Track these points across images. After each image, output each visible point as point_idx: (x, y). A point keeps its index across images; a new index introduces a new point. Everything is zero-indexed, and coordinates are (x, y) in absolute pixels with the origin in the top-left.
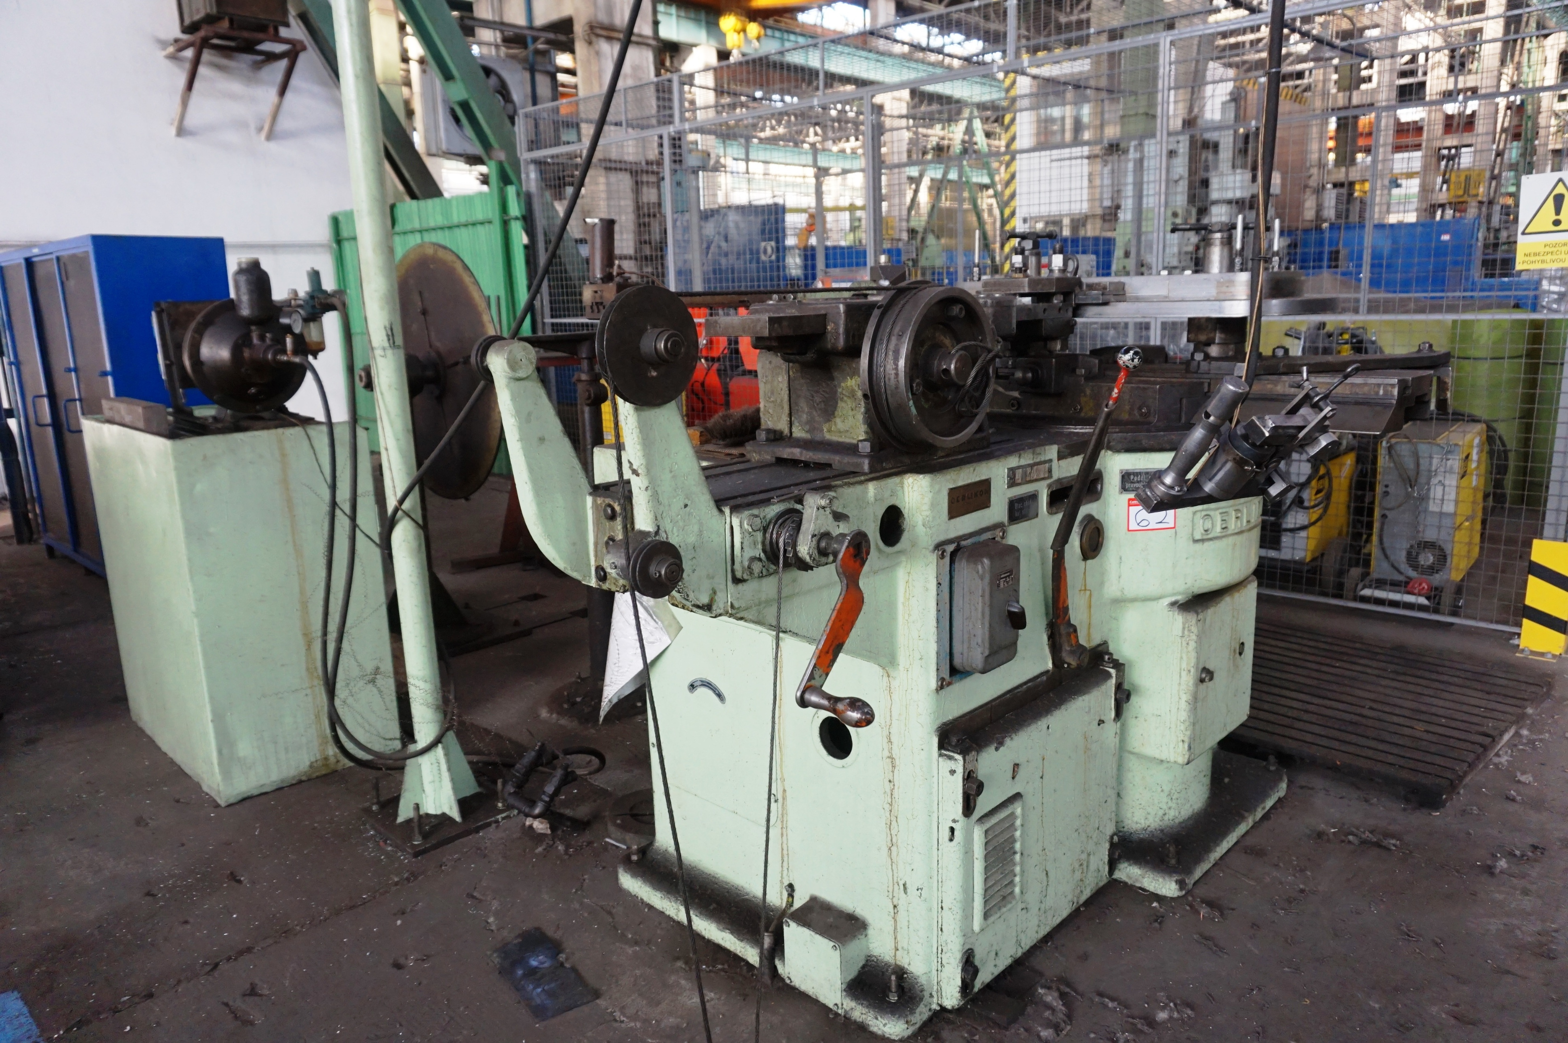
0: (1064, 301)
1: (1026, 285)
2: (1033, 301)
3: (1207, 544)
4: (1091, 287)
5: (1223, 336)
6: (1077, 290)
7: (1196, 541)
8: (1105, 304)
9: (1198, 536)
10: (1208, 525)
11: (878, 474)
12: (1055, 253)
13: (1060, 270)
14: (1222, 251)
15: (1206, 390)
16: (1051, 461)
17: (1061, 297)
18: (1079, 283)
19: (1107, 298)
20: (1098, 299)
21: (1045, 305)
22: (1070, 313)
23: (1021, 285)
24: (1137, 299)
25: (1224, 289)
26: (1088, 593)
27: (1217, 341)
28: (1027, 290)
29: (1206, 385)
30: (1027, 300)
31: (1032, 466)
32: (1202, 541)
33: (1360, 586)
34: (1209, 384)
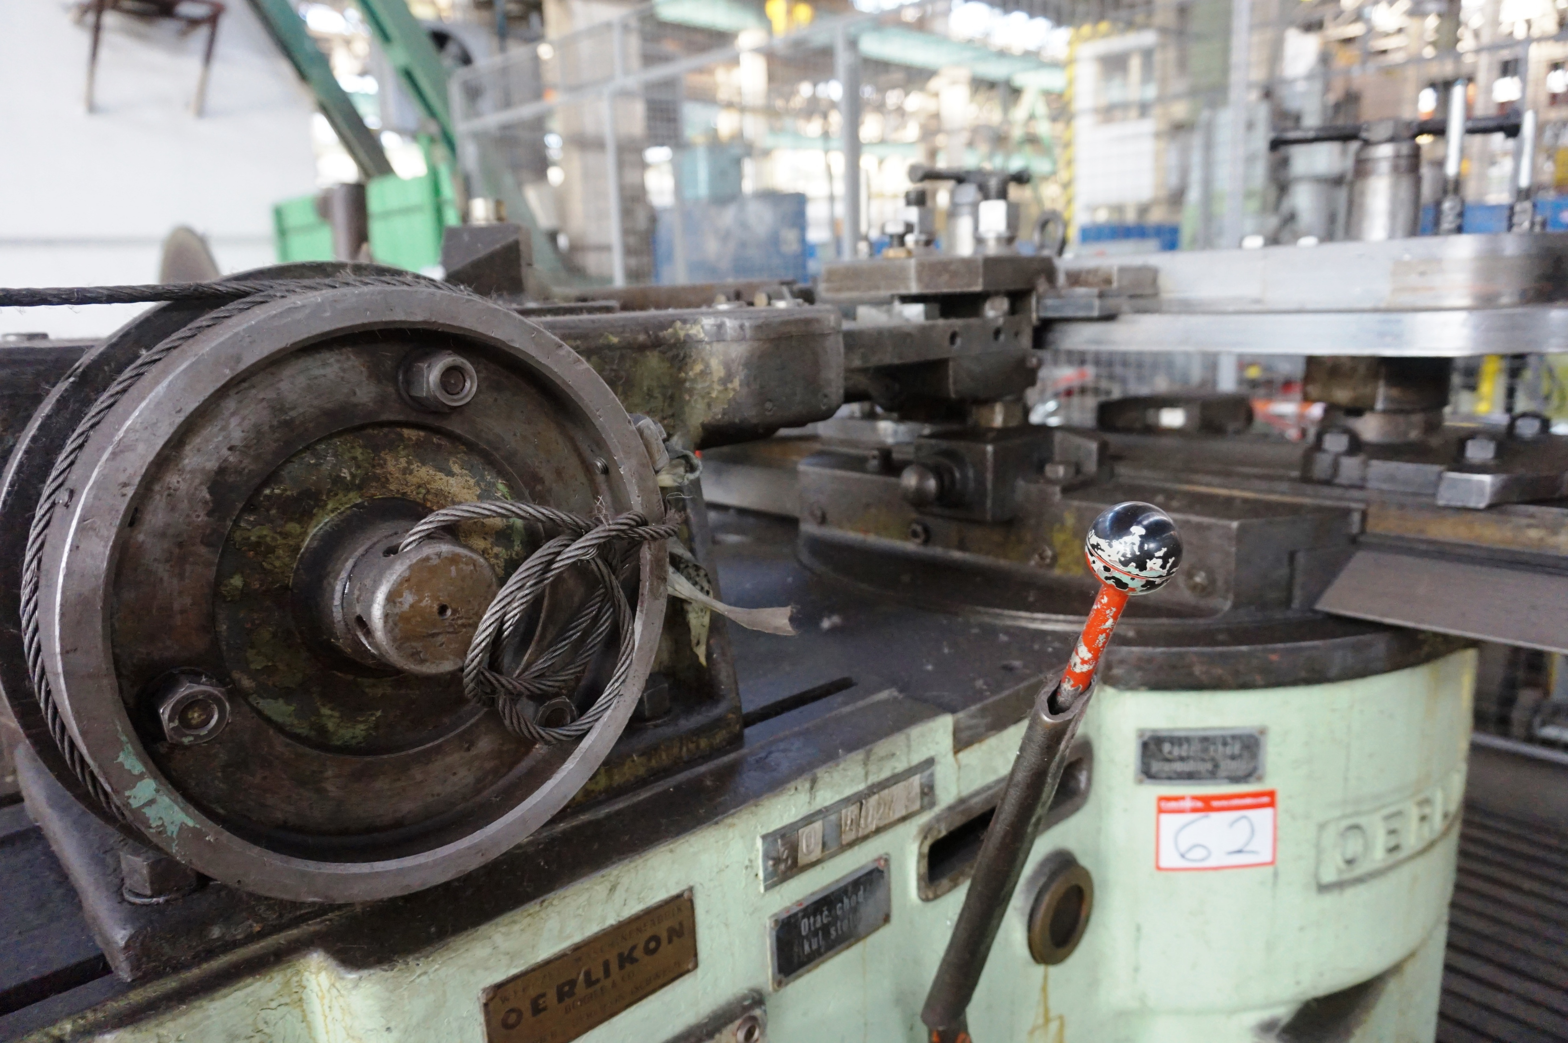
0: (1013, 310)
1: (912, 273)
2: (928, 316)
3: (1350, 893)
4: (1075, 279)
5: (1395, 392)
6: (1042, 286)
7: (1323, 888)
8: (1109, 317)
9: (1329, 876)
10: (1354, 846)
11: (171, 984)
12: (986, 197)
13: (999, 239)
14: (1395, 187)
15: (1355, 529)
16: (930, 762)
17: (1004, 304)
18: (1048, 271)
19: (1111, 303)
20: (1090, 307)
21: (957, 323)
22: (1026, 340)
23: (899, 274)
24: (1187, 308)
25: (1413, 279)
26: (1054, 1026)
27: (1379, 405)
28: (914, 289)
29: (1356, 517)
30: (915, 312)
31: (859, 799)
32: (1340, 885)
33: (1537, 720)
34: (1364, 515)
